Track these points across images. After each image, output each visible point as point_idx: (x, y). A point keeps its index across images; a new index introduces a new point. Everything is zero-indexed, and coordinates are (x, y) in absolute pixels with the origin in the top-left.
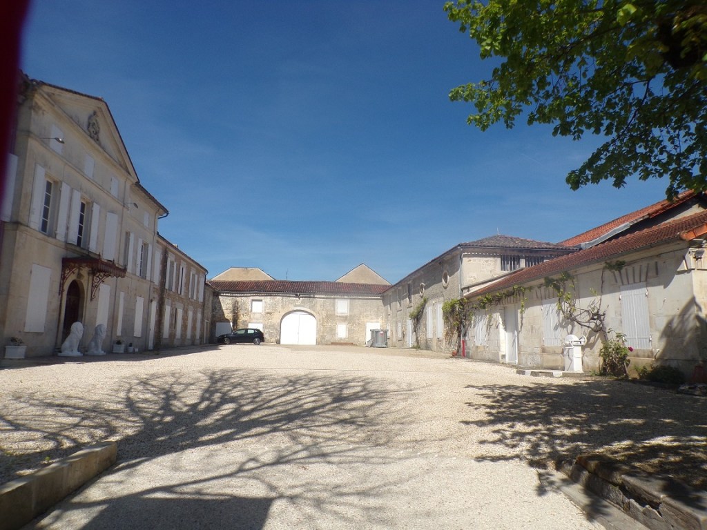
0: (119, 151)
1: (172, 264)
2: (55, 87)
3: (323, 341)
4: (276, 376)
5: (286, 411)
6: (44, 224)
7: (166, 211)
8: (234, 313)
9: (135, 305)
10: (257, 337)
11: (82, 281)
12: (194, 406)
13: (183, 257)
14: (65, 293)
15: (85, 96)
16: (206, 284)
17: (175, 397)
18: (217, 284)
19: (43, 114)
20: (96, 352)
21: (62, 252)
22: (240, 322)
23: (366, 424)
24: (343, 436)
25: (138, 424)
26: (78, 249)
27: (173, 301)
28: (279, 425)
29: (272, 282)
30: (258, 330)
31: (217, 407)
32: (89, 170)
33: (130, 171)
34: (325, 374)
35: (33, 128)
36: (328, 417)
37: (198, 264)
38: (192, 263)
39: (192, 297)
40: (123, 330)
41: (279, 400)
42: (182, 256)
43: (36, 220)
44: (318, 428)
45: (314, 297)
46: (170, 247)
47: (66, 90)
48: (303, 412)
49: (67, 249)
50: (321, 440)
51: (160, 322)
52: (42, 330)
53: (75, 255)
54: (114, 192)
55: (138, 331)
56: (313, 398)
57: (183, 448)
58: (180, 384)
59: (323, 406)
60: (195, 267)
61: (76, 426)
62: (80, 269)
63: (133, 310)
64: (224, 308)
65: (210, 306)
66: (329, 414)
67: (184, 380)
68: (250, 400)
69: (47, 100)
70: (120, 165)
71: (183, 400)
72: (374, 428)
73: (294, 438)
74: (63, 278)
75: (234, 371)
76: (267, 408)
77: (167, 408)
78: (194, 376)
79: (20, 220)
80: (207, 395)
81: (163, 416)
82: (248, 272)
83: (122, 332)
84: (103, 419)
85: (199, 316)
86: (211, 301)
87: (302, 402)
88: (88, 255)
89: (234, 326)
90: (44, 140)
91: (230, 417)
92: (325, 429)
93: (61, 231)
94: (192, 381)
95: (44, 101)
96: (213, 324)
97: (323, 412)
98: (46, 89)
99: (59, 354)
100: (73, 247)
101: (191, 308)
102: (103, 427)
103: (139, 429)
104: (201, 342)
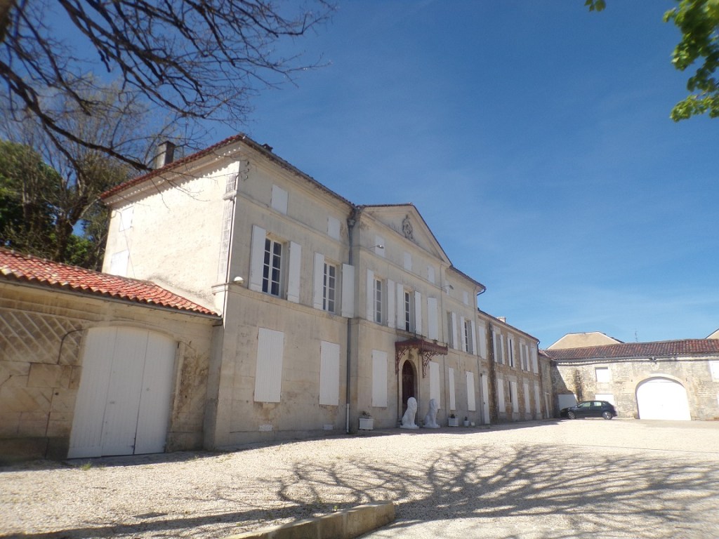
0: (431, 243)
1: (498, 337)
2: (373, 206)
3: (701, 415)
4: (593, 455)
5: (581, 493)
6: (379, 316)
7: (484, 288)
8: (577, 384)
9: (466, 379)
10: (606, 411)
11: (414, 361)
12: (486, 479)
13: (509, 329)
14: (400, 372)
15: (397, 205)
16: (539, 354)
17: (474, 470)
18: (553, 353)
19: (368, 229)
20: (431, 426)
21: (394, 338)
22: (585, 393)
23: (679, 518)
24: (637, 529)
25: (428, 491)
26: (406, 333)
27: (505, 374)
28: (565, 507)
29: (617, 345)
30: (607, 403)
31: (508, 482)
32: (408, 265)
33: (443, 258)
34: (662, 455)
35: (362, 242)
36: (630, 505)
37: (527, 335)
38: (518, 333)
39: (526, 369)
40: (457, 404)
41: (579, 481)
42: (507, 328)
43: (371, 314)
44: (610, 516)
45: (676, 361)
46: (493, 321)
47: (382, 206)
48: (602, 496)
49: (397, 334)
50: (605, 529)
51: (493, 396)
52: (385, 405)
53: (405, 339)
54: (432, 279)
55: (472, 405)
56: (624, 482)
57: (455, 517)
58: (486, 457)
59: (630, 492)
60: (524, 338)
61: (379, 487)
62: (410, 350)
63: (465, 385)
64: (564, 379)
65: (548, 377)
66: (635, 502)
67: (491, 454)
68: (547, 478)
69: (369, 217)
70: (435, 255)
71: (479, 472)
72: (688, 525)
73: (574, 523)
74: (398, 359)
75: (548, 447)
76: (560, 488)
77: (460, 479)
78: (503, 450)
79: (360, 316)
80: (505, 470)
81: (453, 486)
82: (587, 337)
83: (456, 406)
84: (402, 483)
85: (537, 388)
86: (548, 372)
87: (608, 485)
88: (415, 338)
89: (578, 398)
90: (370, 249)
91: (516, 494)
92: (619, 518)
93: (391, 320)
94: (498, 455)
95: (367, 219)
96: (555, 397)
97: (628, 499)
98: (367, 210)
99: (401, 426)
100: (402, 332)
101: (525, 380)
102: (398, 490)
103: (427, 495)
104: (543, 416)
